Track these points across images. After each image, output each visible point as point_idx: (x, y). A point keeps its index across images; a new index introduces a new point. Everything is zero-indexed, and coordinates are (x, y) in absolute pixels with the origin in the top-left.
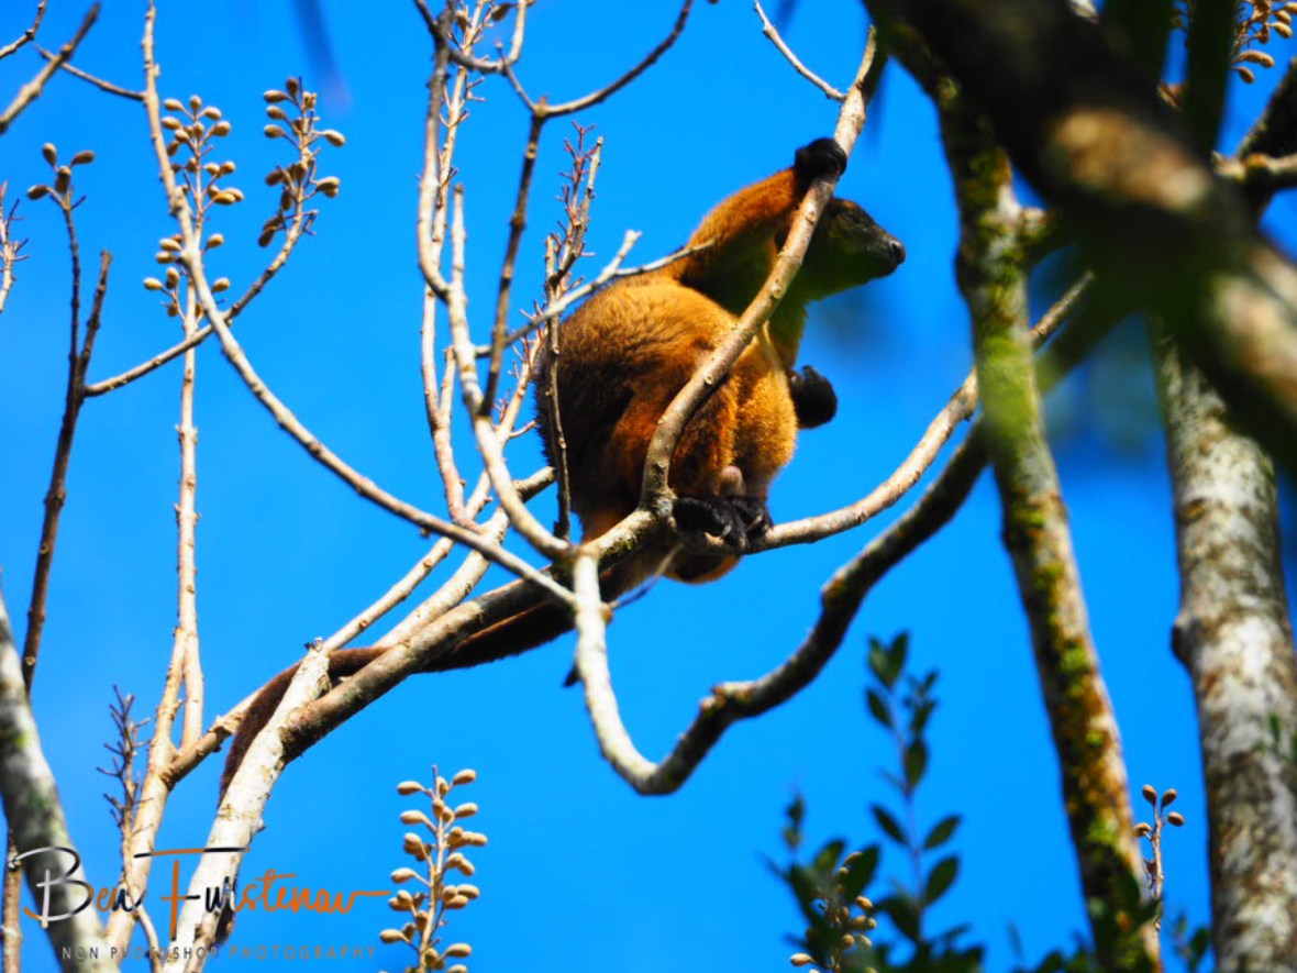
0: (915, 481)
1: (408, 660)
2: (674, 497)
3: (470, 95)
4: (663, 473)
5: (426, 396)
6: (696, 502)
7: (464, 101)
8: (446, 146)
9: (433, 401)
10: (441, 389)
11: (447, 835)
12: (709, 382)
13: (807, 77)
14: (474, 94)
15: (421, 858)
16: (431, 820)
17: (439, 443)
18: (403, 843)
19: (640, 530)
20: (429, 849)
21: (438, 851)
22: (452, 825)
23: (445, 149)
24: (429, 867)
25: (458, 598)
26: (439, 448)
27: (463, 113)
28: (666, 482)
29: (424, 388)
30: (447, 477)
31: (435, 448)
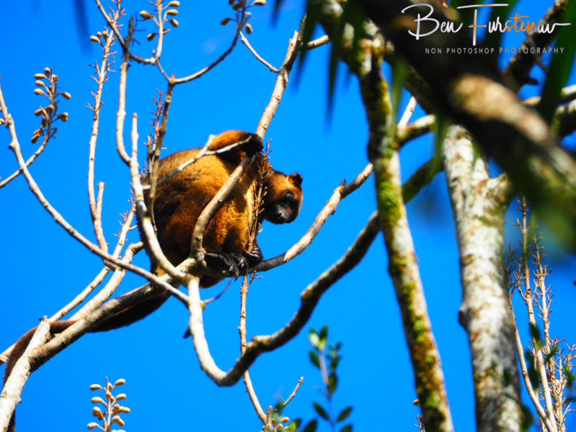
0: (310, 243)
1: (86, 326)
2: (205, 252)
3: (109, 69)
4: (200, 241)
5: (90, 205)
6: (216, 255)
7: (106, 72)
8: (98, 92)
9: (93, 207)
10: (96, 202)
11: (112, 408)
12: (220, 201)
13: (261, 62)
14: (110, 69)
15: (101, 419)
16: (105, 402)
17: (97, 226)
18: (92, 412)
19: (190, 267)
20: (104, 414)
21: (108, 415)
22: (115, 404)
23: (98, 94)
24: (104, 422)
25: (107, 297)
26: (96, 228)
27: (106, 77)
28: (201, 245)
29: (89, 201)
30: (100, 242)
31: (94, 228)
